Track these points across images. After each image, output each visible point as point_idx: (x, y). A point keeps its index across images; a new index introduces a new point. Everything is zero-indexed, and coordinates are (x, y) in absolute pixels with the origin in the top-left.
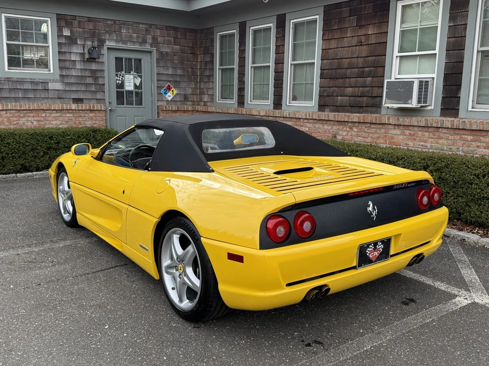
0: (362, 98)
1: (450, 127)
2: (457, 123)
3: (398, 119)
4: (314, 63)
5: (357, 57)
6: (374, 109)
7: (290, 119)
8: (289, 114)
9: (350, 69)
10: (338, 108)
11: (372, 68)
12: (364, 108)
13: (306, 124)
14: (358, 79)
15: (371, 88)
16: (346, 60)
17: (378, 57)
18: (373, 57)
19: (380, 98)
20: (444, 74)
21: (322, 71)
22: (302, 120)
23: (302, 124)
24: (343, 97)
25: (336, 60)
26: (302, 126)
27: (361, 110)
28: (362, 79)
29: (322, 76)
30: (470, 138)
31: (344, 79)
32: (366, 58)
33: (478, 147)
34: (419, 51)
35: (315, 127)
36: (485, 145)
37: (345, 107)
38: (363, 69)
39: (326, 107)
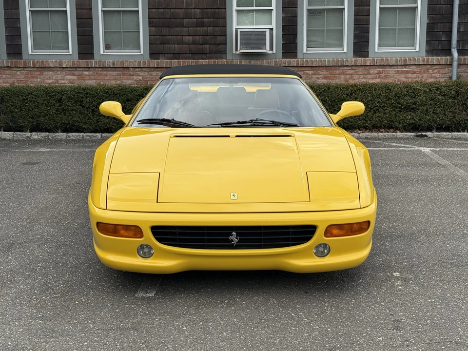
0: (204, 45)
1: (295, 65)
2: (302, 62)
3: (250, 62)
4: (138, 12)
5: (194, 9)
6: (219, 55)
7: (113, 69)
8: (113, 64)
9: (188, 20)
10: (176, 55)
11: (212, 19)
12: (208, 55)
13: (139, 73)
14: (197, 28)
15: (212, 37)
16: (181, 10)
17: (216, 10)
18: (213, 10)
19: (224, 45)
20: (282, 26)
21: (151, 20)
22: (131, 69)
23: (132, 73)
24: (181, 45)
25: (168, 10)
26: (133, 75)
27: (204, 56)
28: (201, 28)
29: (151, 24)
30: (311, 72)
31: (180, 28)
32: (204, 10)
33: (317, 78)
34: (256, 6)
35: (151, 75)
36: (322, 76)
37: (185, 55)
38: (203, 20)
39: (160, 55)
